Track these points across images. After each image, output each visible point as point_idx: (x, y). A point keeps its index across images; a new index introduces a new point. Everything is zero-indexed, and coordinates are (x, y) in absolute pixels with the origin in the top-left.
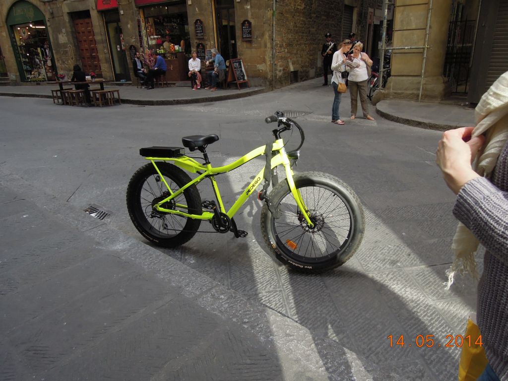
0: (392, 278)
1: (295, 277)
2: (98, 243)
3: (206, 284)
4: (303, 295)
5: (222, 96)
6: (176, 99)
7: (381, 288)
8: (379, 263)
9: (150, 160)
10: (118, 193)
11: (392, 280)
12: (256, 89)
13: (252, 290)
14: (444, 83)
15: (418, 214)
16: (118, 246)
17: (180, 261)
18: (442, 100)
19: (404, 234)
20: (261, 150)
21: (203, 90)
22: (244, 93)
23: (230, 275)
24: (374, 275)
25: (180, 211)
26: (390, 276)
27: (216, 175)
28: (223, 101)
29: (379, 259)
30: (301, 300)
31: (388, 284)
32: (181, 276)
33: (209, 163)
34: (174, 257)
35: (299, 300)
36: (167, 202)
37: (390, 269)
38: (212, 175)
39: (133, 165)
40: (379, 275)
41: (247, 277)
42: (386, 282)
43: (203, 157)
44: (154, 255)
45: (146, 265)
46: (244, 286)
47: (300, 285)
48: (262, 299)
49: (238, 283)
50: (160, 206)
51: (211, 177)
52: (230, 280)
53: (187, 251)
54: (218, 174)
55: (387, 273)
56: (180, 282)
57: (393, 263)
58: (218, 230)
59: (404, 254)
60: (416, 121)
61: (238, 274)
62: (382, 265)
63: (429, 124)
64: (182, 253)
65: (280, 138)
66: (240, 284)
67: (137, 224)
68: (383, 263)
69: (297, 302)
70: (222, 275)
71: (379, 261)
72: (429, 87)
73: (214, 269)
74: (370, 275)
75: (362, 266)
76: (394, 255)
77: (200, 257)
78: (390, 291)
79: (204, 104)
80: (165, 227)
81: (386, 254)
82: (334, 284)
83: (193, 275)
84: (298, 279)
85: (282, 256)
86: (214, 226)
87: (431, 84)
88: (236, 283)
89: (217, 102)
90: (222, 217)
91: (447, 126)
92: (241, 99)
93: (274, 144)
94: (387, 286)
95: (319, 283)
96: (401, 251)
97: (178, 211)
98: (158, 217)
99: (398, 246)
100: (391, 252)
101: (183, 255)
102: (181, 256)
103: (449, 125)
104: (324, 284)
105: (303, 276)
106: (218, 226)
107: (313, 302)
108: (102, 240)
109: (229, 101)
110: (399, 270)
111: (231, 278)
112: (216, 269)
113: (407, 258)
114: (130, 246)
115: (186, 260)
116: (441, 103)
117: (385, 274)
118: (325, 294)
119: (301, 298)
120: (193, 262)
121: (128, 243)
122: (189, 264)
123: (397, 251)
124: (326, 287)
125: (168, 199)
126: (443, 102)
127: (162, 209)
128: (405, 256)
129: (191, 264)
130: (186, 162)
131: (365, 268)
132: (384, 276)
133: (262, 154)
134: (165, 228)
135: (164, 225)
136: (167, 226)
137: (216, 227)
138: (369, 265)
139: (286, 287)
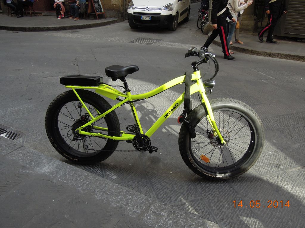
0: (282, 180)
1: (208, 185)
2: (24, 167)
3: (143, 202)
4: (222, 202)
5: (85, 25)
6: (46, 26)
7: (278, 189)
8: (267, 167)
9: (71, 88)
10: (21, 114)
11: (283, 181)
12: (112, 20)
13: (177, 201)
14: (254, 20)
15: (277, 123)
16: (44, 168)
17: (103, 177)
18: (253, 32)
19: (274, 141)
20: (180, 80)
21: (66, 19)
22: (103, 23)
23: (153, 188)
24: (268, 178)
25: (101, 134)
26: (280, 178)
27: (136, 101)
28: (86, 29)
29: (266, 164)
30: (221, 206)
31: (281, 185)
32: (117, 196)
33: (129, 91)
34: (96, 173)
35: (219, 206)
36: (89, 126)
37: (277, 172)
38: (132, 102)
39: (27, 87)
40: (271, 178)
41: (168, 188)
42: (279, 183)
43: (123, 85)
44: (83, 176)
45: (80, 187)
46: (169, 197)
47: (215, 192)
48: (189, 209)
49: (162, 195)
50: (82, 130)
51: (131, 103)
52: (154, 193)
53: (105, 167)
54: (138, 100)
55: (277, 175)
56: (119, 202)
57: (278, 166)
58: (138, 149)
59: (282, 158)
60: (242, 48)
61: (159, 185)
62: (270, 169)
63: (251, 50)
64: (101, 169)
65: (198, 70)
66: (165, 196)
67: (56, 146)
68: (271, 167)
69: (219, 208)
70: (145, 188)
71: (267, 165)
72: (245, 22)
73: (136, 183)
74: (265, 178)
75: (256, 171)
76: (275, 159)
77: (119, 172)
78: (285, 191)
79: (70, 31)
80: (86, 147)
81: (269, 159)
82: (241, 189)
83: (127, 194)
84: (211, 187)
85: (198, 169)
86: (135, 145)
87: (246, 21)
88: (161, 195)
89: (82, 30)
90: (143, 138)
91: (264, 52)
92: (100, 28)
93: (192, 75)
94: (281, 187)
95: (230, 189)
96: (278, 156)
97: (99, 134)
98: (80, 140)
99: (275, 152)
100: (272, 157)
101: (103, 171)
102: (102, 172)
103: (266, 51)
104: (234, 189)
105: (213, 184)
106: (138, 146)
107: (231, 207)
108: (27, 164)
109: (91, 29)
110: (284, 172)
111: (154, 190)
112: (138, 183)
113: (285, 161)
114: (56, 168)
115: (108, 176)
116: (253, 35)
117: (275, 176)
118: (238, 199)
119: (221, 204)
120: (115, 177)
121: (53, 165)
122: (112, 180)
123: (276, 156)
124: (236, 192)
125: (89, 124)
126: (254, 34)
127: (83, 133)
128: (283, 159)
129: (114, 179)
130: (105, 90)
131: (258, 172)
132: (276, 178)
133: (181, 83)
134: (86, 149)
135: (85, 146)
136: (88, 147)
137: (137, 147)
138: (260, 170)
139: (205, 195)
